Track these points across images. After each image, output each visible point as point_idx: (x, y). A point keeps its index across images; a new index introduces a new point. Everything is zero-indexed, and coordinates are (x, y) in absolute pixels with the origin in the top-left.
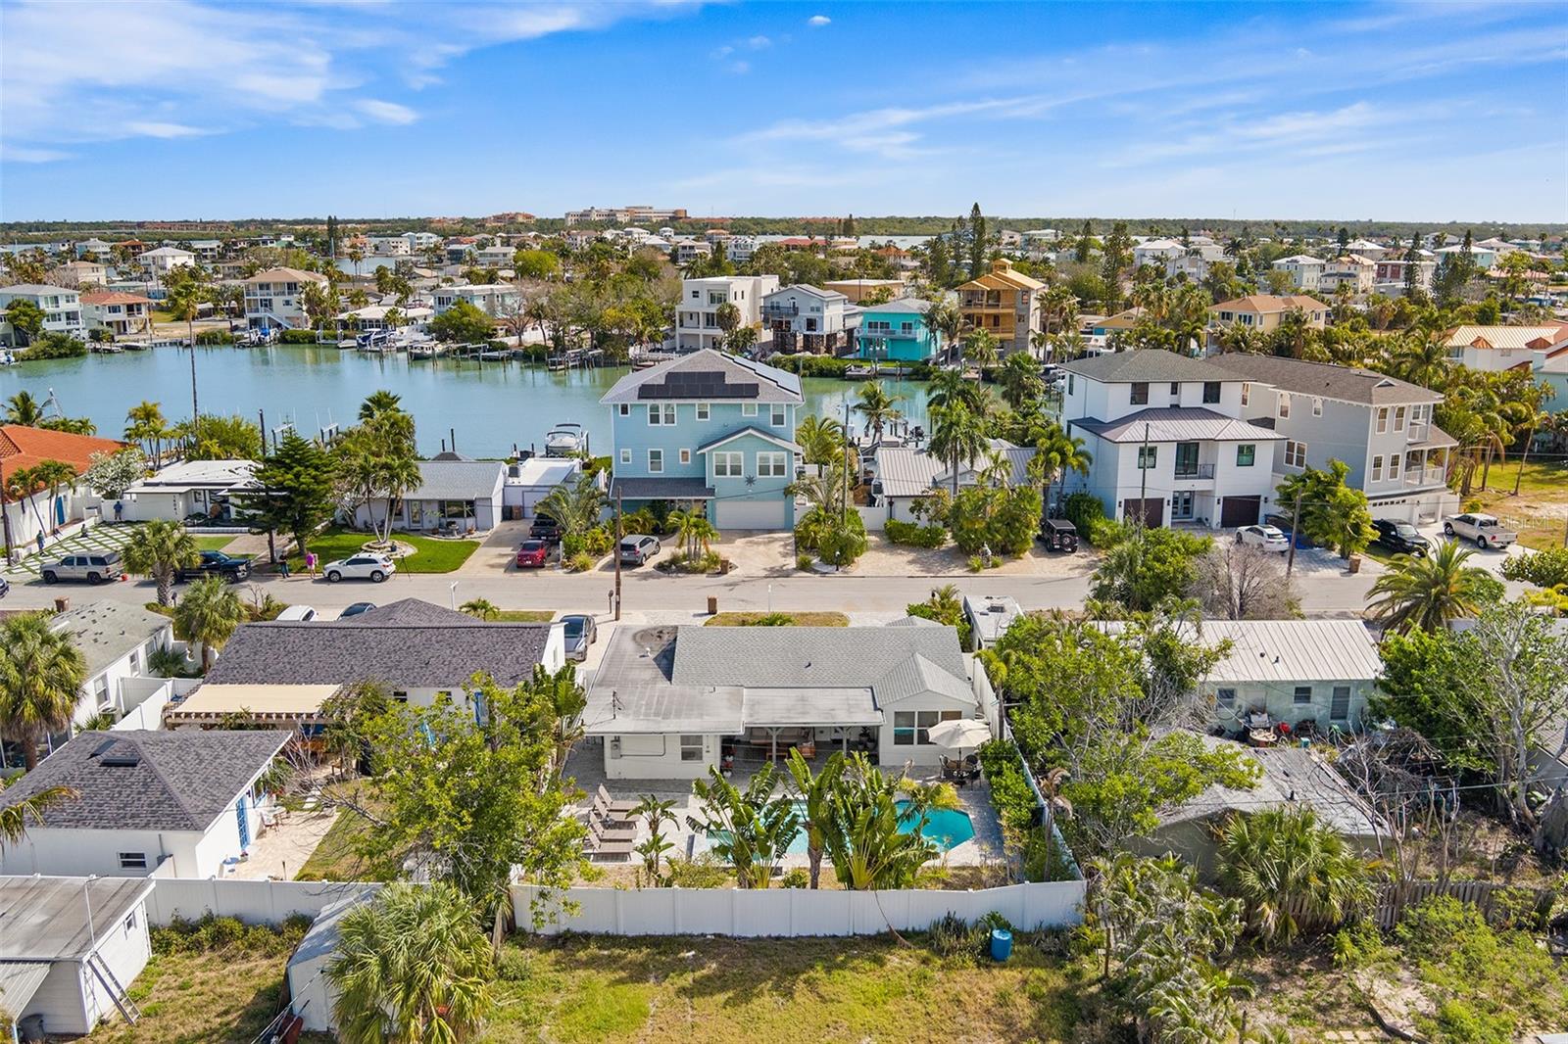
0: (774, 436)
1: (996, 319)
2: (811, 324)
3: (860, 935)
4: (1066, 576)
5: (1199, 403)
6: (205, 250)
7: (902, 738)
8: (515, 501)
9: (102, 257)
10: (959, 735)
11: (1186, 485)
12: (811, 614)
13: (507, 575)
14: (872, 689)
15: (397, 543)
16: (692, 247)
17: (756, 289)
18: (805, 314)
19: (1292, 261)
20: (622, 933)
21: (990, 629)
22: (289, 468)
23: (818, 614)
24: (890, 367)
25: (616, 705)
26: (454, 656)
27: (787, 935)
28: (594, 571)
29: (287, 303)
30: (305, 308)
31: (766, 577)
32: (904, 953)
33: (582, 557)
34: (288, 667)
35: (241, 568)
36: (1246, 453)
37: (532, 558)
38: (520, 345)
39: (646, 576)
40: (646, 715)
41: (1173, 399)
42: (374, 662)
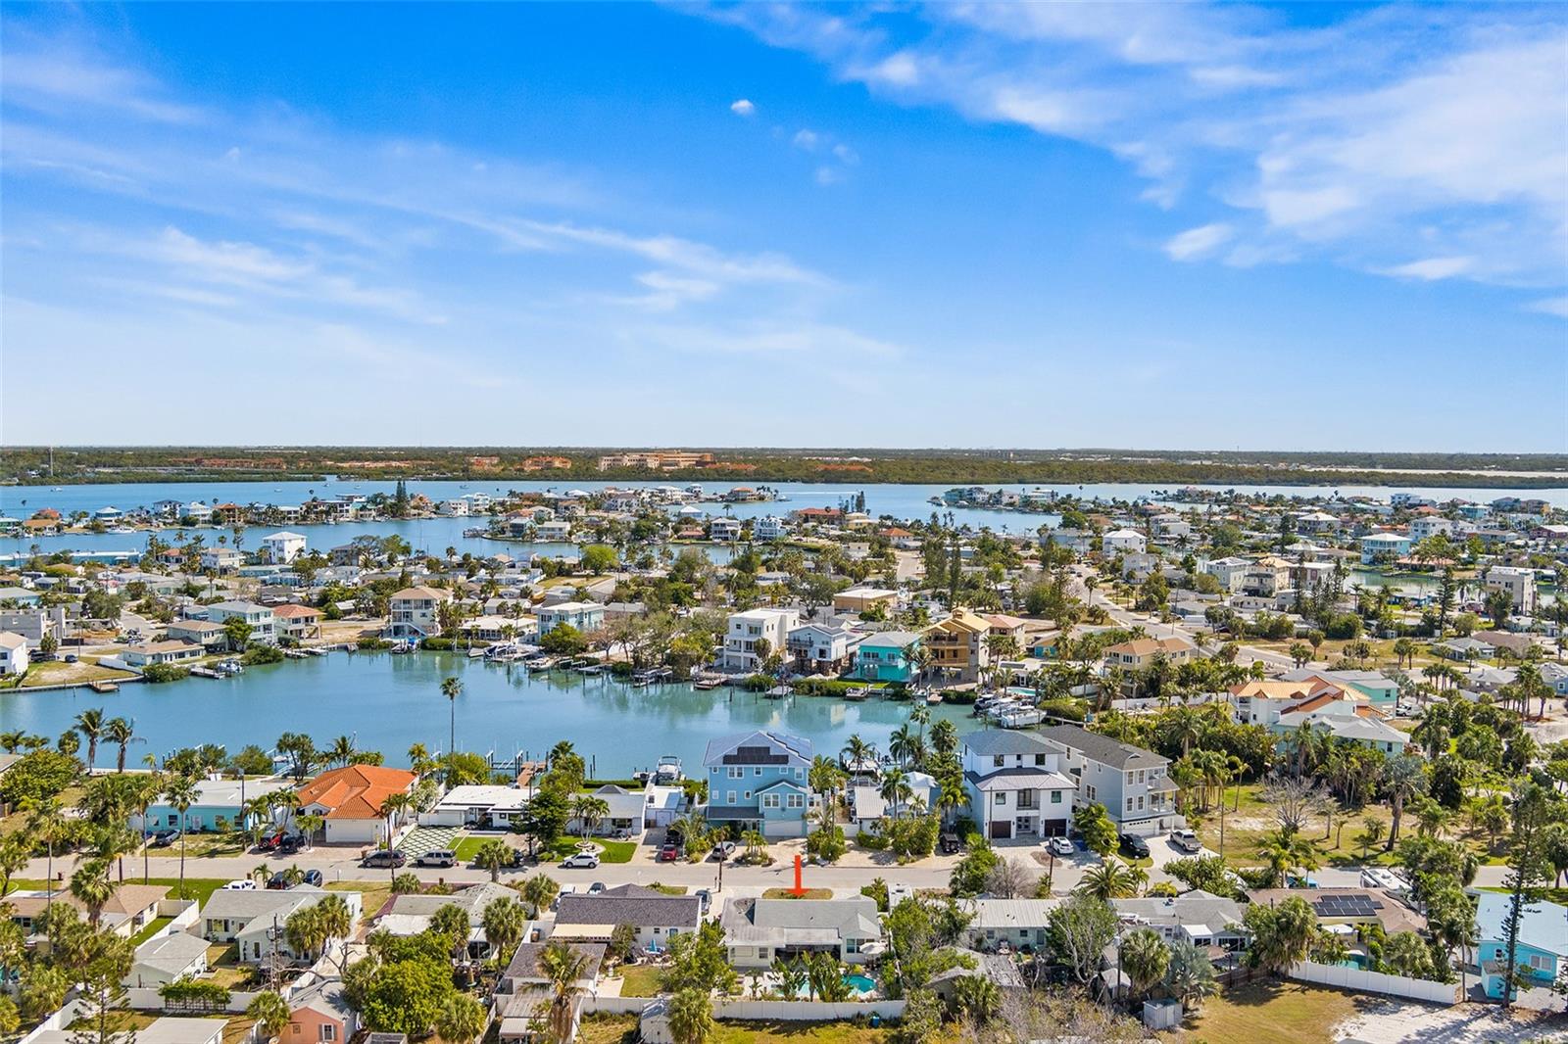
0: (797, 786)
1: (955, 652)
2: (822, 653)
4: (943, 868)
5: (1033, 765)
6: (289, 512)
7: (850, 951)
8: (652, 817)
9: (201, 519)
10: (873, 948)
11: (1023, 813)
13: (658, 865)
14: (837, 928)
15: (596, 844)
16: (723, 525)
17: (782, 622)
18: (818, 646)
19: (1221, 563)
21: (894, 901)
22: (546, 807)
23: (819, 890)
24: (879, 687)
25: (734, 935)
26: (660, 912)
28: (702, 862)
29: (424, 615)
30: (437, 619)
31: (794, 866)
32: (843, 1024)
33: (696, 855)
34: (589, 917)
36: (1056, 795)
37: (670, 855)
38: (608, 659)
40: (744, 939)
41: (1019, 763)
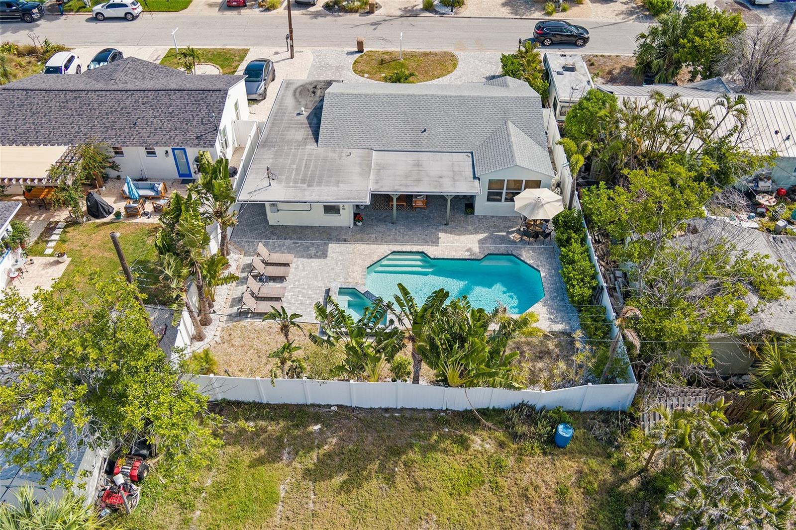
3: (451, 410)
4: (613, 21)
10: (539, 208)
12: (431, 53)
13: (218, 16)
14: (472, 153)
20: (265, 402)
21: (564, 90)
23: (436, 54)
25: (270, 177)
26: (155, 117)
27: (394, 407)
28: (280, 10)
31: (401, 16)
32: (485, 434)
34: (33, 127)
35: (35, 11)
39: (317, 15)
40: (296, 182)
42: (96, 123)
